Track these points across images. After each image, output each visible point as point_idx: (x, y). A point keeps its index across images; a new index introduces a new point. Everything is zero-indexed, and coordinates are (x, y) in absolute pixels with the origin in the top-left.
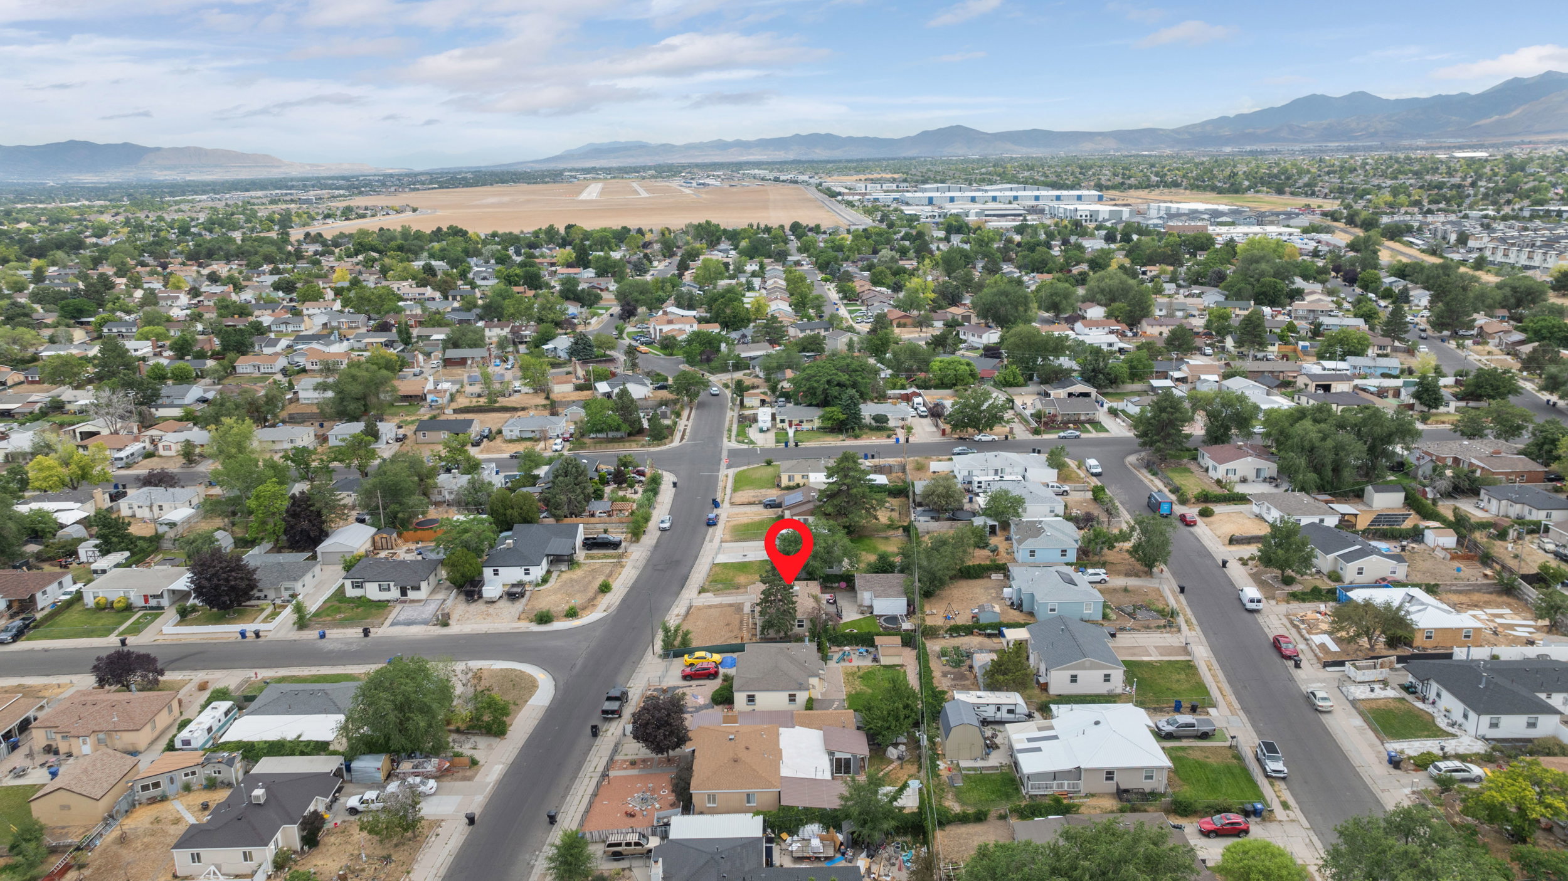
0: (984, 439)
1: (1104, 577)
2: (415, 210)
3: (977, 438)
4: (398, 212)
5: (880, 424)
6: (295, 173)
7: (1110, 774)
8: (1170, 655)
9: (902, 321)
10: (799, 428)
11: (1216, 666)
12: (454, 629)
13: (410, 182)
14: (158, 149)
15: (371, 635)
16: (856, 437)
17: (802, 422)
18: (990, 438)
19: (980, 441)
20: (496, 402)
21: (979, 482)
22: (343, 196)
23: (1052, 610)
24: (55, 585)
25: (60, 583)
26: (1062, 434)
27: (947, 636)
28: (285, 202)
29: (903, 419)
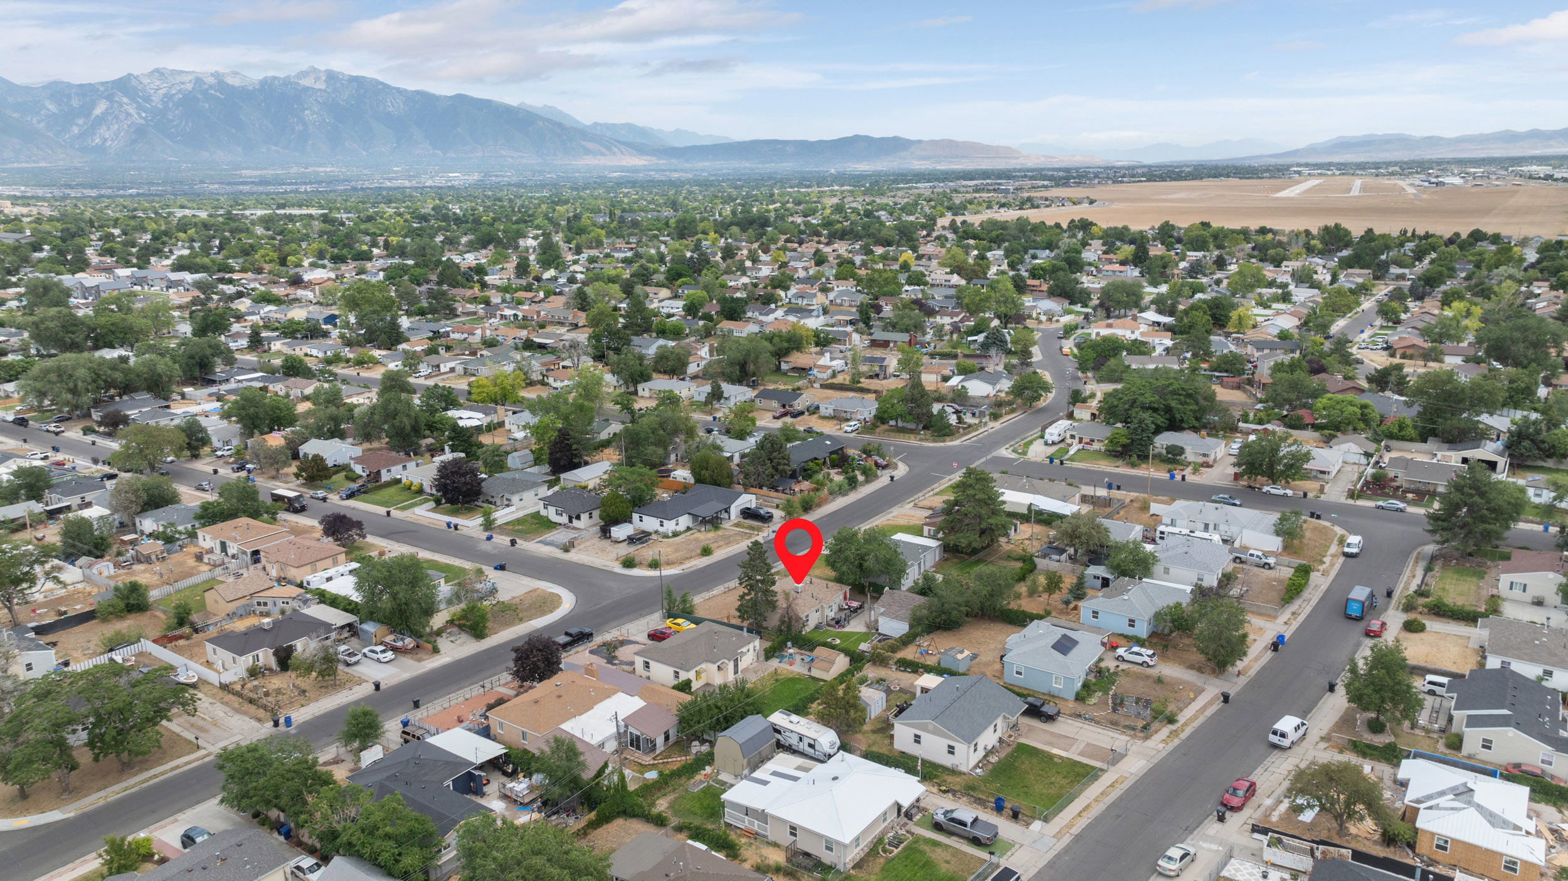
0: (1273, 491)
1: (1147, 659)
2: (1092, 202)
3: (1266, 489)
4: (1074, 203)
5: (1174, 456)
6: (1030, 164)
7: (793, 831)
8: (1090, 757)
9: (1409, 352)
10: (1088, 447)
11: (1126, 786)
12: (573, 556)
13: (1115, 175)
14: (920, 142)
15: (517, 546)
16: (1133, 465)
17: (1093, 441)
18: (1281, 492)
19: (1268, 493)
20: (859, 382)
21: (1162, 533)
22: (1046, 187)
23: (1019, 673)
24: (400, 467)
25: (404, 467)
26: (1380, 503)
27: (894, 667)
28: (989, 191)
29: (1204, 455)
